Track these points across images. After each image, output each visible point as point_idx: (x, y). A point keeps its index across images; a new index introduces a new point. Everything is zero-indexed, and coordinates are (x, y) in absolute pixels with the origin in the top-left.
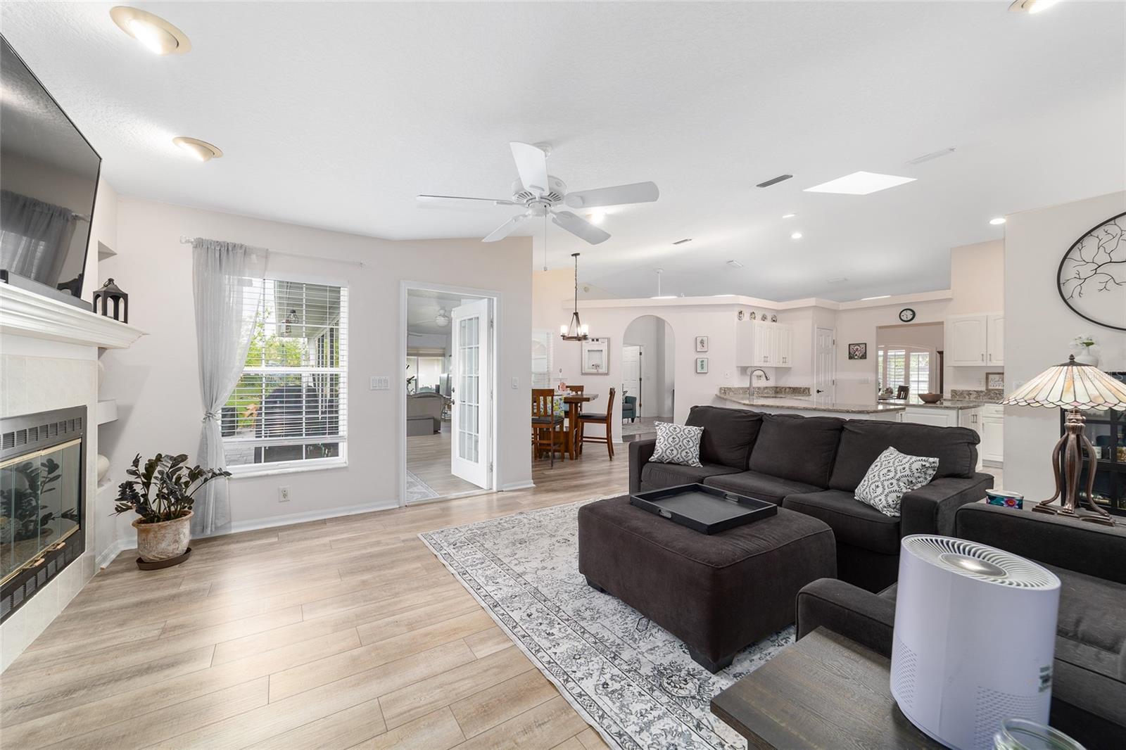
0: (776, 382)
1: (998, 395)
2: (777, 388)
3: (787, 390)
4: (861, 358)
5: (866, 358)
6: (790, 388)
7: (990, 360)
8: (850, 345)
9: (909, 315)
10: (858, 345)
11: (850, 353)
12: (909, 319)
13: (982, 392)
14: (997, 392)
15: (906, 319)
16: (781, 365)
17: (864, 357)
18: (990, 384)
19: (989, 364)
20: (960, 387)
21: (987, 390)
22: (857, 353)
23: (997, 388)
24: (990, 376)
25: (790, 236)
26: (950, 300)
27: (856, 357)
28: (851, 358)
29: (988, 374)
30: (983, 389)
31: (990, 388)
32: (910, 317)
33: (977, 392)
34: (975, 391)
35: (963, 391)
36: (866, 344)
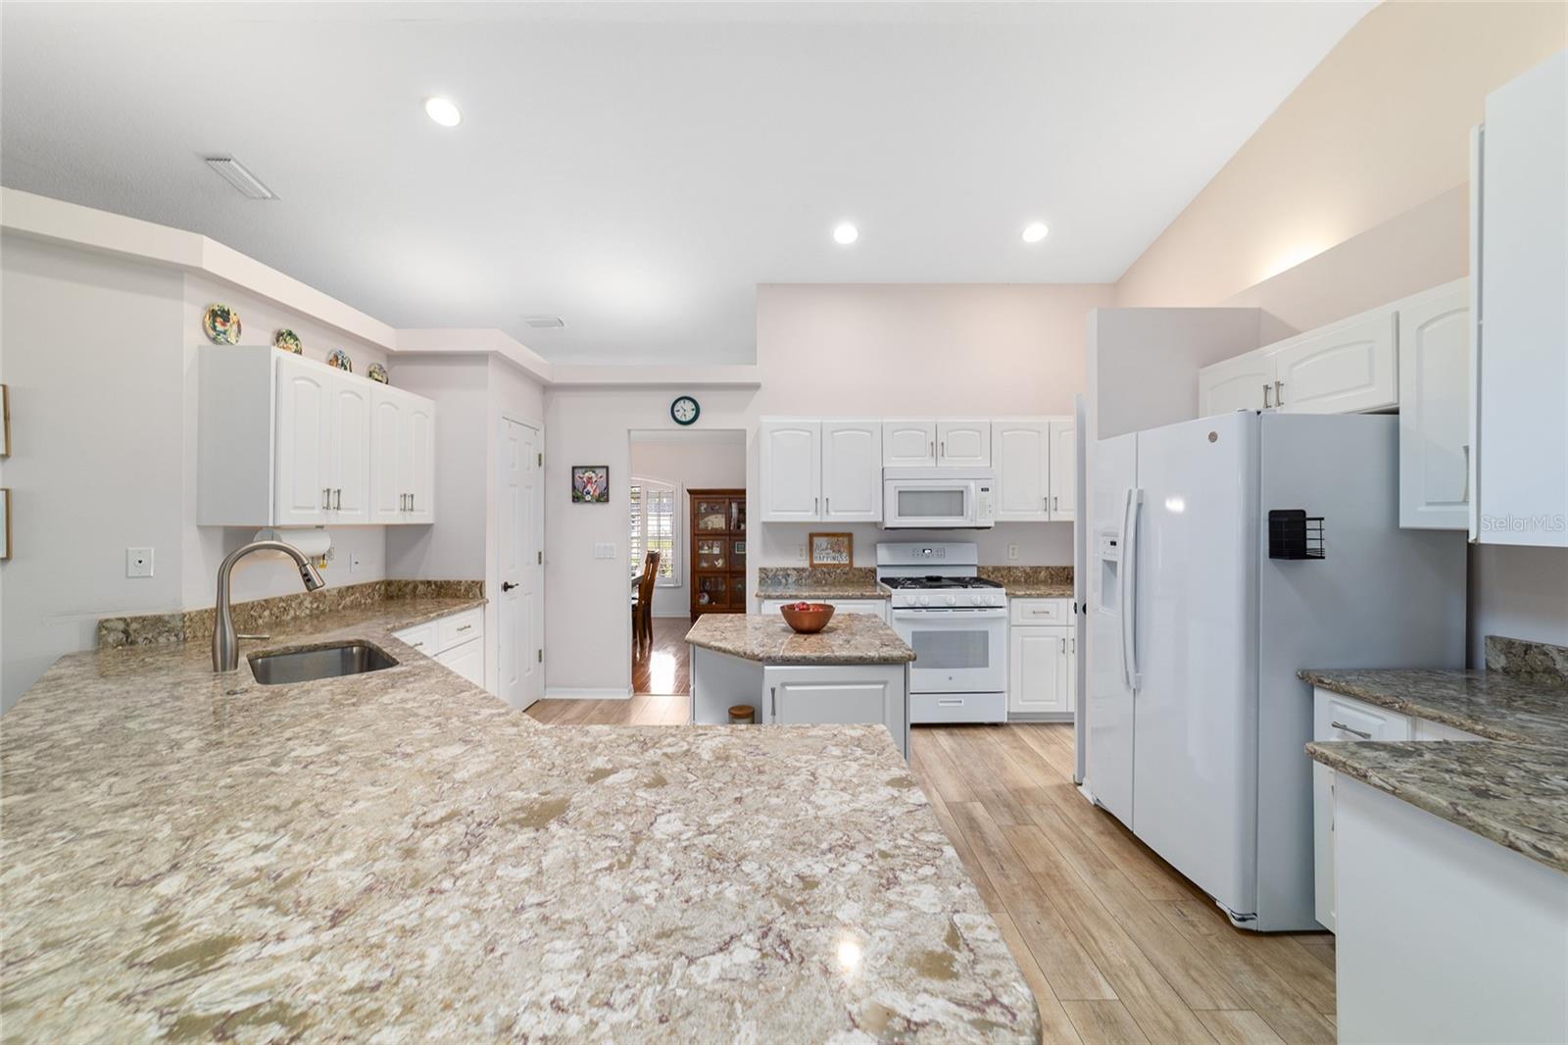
0: (389, 562)
1: (827, 575)
2: (389, 583)
3: (421, 587)
4: (598, 500)
5: (607, 500)
6: (429, 583)
7: (827, 511)
8: (574, 468)
9: (686, 410)
10: (592, 468)
11: (574, 488)
12: (688, 419)
13: (803, 570)
14: (825, 570)
15: (683, 419)
16: (397, 518)
17: (603, 497)
18: (815, 555)
19: (827, 519)
20: (776, 562)
21: (812, 565)
22: (589, 488)
23: (825, 561)
24: (816, 540)
25: (424, 100)
26: (756, 387)
27: (588, 498)
28: (576, 499)
29: (812, 536)
30: (804, 563)
31: (815, 562)
32: (690, 415)
33: (797, 570)
34: (794, 569)
35: (777, 570)
36: (607, 468)
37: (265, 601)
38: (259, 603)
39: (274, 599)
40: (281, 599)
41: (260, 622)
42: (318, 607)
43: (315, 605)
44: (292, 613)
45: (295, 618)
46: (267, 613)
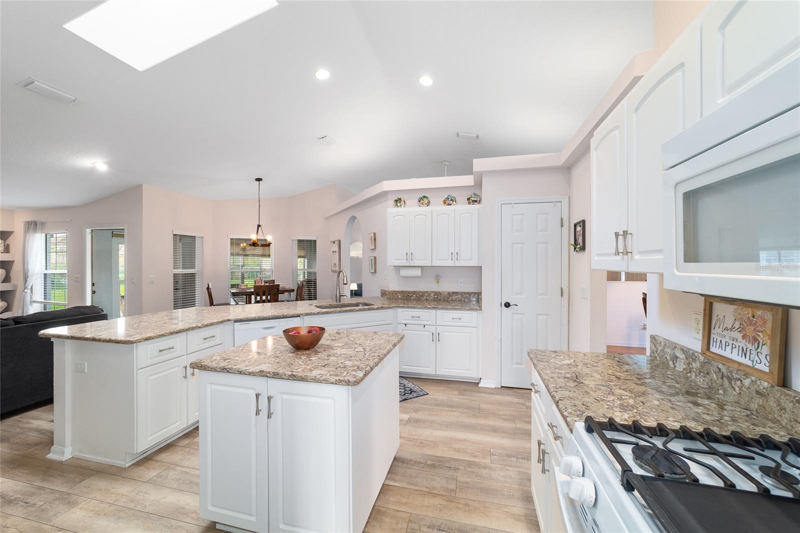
37: (414, 291)
38: (411, 292)
39: (417, 291)
40: (420, 292)
41: (412, 298)
42: (437, 297)
43: (436, 297)
44: (425, 297)
45: (426, 300)
46: (414, 295)
